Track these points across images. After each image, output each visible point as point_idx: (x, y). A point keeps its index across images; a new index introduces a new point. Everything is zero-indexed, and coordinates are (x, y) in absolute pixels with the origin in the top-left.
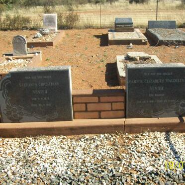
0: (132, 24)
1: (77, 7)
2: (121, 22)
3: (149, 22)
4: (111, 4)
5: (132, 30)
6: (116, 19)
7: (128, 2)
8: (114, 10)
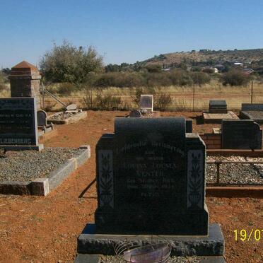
0: (226, 106)
1: (160, 89)
2: (215, 104)
3: (242, 104)
4: (200, 86)
5: (226, 112)
6: (211, 101)
7: (221, 84)
8: (204, 94)
